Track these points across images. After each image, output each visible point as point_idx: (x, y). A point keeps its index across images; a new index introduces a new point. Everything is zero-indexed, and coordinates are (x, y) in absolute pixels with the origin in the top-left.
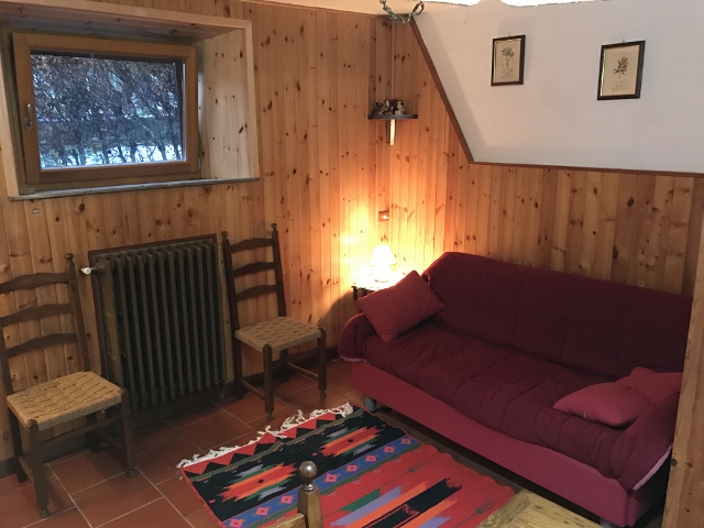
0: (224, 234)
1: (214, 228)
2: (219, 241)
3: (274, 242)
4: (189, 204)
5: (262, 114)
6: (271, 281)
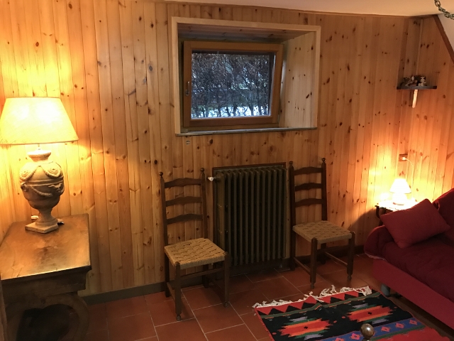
0: (291, 163)
1: (285, 159)
2: (287, 167)
3: (323, 170)
4: (271, 143)
5: (323, 86)
6: (319, 196)
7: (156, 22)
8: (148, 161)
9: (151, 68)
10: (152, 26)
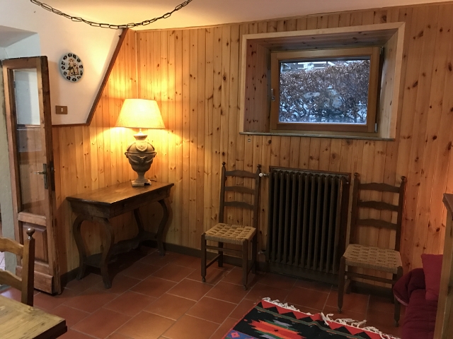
0: (357, 175)
4: (334, 150)
5: (406, 91)
7: (231, 41)
8: (218, 152)
9: (225, 78)
10: (228, 44)
